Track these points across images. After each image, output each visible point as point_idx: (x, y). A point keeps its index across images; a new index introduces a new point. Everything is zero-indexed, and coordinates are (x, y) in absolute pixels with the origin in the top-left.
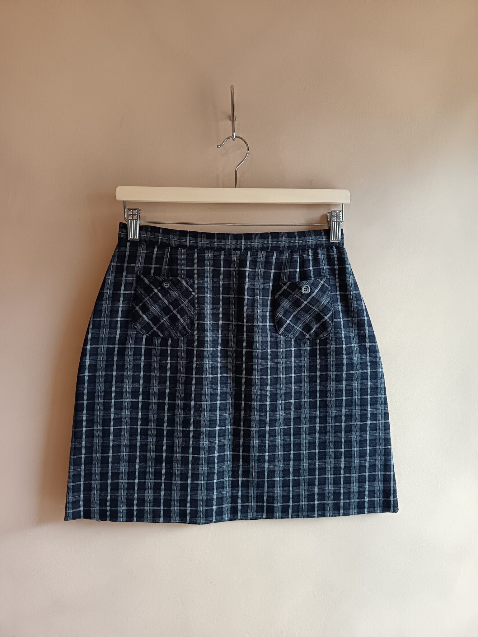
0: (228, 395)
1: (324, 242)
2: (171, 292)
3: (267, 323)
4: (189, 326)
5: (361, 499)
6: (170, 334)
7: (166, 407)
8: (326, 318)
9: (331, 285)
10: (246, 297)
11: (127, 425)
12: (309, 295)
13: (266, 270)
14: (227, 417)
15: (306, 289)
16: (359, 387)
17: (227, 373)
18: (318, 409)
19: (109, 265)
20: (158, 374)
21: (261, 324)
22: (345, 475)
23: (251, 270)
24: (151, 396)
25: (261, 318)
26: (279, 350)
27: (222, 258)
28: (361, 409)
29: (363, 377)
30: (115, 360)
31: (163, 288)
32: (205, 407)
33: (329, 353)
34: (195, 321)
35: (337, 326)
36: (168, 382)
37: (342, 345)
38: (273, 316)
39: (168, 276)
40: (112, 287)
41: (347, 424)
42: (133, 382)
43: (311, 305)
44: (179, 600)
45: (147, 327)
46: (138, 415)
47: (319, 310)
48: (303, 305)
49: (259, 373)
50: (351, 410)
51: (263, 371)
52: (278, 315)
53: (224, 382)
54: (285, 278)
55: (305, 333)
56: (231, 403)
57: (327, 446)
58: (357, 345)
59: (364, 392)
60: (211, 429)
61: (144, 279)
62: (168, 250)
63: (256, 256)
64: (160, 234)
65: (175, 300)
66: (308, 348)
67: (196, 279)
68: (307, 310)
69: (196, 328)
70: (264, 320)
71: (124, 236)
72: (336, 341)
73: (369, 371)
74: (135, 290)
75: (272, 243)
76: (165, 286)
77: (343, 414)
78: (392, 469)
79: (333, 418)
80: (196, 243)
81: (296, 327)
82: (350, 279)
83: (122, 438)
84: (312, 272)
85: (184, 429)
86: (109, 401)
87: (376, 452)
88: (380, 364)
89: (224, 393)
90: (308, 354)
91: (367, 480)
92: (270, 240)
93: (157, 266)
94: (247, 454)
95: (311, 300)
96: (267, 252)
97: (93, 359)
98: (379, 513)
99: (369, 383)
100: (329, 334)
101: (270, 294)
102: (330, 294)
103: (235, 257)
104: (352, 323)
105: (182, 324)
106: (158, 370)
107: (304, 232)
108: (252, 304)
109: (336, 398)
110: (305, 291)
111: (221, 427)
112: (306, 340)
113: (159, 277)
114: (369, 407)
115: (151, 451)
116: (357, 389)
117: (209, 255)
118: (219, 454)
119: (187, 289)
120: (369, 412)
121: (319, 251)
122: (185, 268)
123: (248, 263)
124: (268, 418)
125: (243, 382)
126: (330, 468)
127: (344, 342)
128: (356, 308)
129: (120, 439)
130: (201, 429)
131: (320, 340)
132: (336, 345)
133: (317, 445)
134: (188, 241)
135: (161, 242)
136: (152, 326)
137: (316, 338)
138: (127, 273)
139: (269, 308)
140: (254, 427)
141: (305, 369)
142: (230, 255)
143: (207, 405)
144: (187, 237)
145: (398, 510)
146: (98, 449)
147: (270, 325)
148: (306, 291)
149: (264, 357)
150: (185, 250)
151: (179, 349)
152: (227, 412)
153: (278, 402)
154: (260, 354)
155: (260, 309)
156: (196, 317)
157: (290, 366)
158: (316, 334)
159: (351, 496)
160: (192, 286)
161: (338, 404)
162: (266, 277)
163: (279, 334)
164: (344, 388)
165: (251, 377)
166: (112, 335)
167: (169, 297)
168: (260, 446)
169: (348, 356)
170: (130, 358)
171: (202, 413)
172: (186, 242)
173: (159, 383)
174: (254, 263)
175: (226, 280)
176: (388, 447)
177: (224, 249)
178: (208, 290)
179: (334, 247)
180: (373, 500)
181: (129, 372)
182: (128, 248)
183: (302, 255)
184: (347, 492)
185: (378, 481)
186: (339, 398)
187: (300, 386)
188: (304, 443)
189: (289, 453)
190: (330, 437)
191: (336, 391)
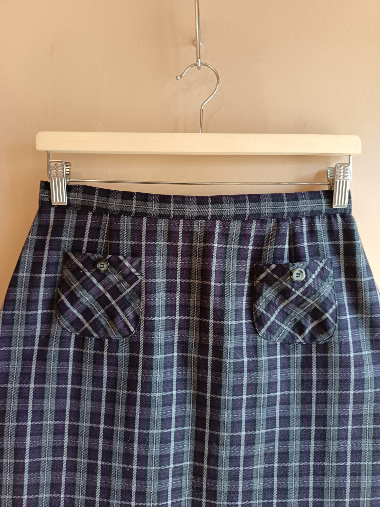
0: (187, 419)
1: (324, 208)
2: (109, 276)
3: (242, 319)
4: (134, 324)
6: (107, 333)
7: (101, 433)
8: (327, 315)
9: (333, 268)
10: (213, 284)
11: (48, 457)
12: (304, 282)
13: (241, 247)
14: (185, 449)
15: (299, 274)
16: (372, 412)
17: (185, 389)
18: (313, 441)
19: (27, 239)
20: (91, 388)
21: (234, 322)
23: (220, 246)
24: (81, 417)
25: (234, 313)
26: (259, 359)
27: (181, 229)
28: (374, 443)
29: (377, 398)
30: (34, 367)
31: (98, 271)
32: (154, 437)
33: (329, 364)
34: (141, 316)
35: (343, 328)
36: (104, 399)
37: (350, 353)
38: (251, 311)
39: (105, 254)
40: (30, 269)
41: (355, 463)
42: (57, 398)
43: (306, 296)
45: (76, 324)
46: (63, 442)
47: (317, 303)
48: (294, 297)
49: (231, 392)
50: (360, 444)
51: (236, 389)
52: (258, 310)
53: (181, 401)
54: (268, 256)
55: (296, 334)
56: (191, 430)
57: (325, 495)
58: (370, 352)
59: (378, 419)
60: (162, 468)
61: (73, 257)
62: (106, 219)
63: (228, 226)
64: (96, 197)
65: (115, 286)
66: (300, 355)
67: (143, 258)
68: (299, 302)
69: (142, 327)
70: (238, 316)
71: (46, 199)
72: (340, 347)
74: (62, 272)
75: (250, 209)
76: (101, 267)
77: (349, 449)
79: (335, 455)
80: (145, 208)
81: (283, 325)
82: (361, 261)
83: (41, 474)
84: (306, 250)
85: (125, 466)
86: (24, 424)
89: (181, 417)
90: (299, 364)
92: (248, 204)
93: (91, 240)
94: (212, 502)
95: (306, 290)
96: (243, 221)
97: (4, 366)
100: (331, 337)
101: (247, 279)
102: (332, 281)
103: (198, 228)
104: (363, 322)
105: (124, 320)
106: (91, 382)
107: (295, 194)
108: (222, 293)
109: (339, 428)
110: (297, 277)
111: (177, 463)
112: (297, 344)
113: (93, 255)
115: (80, 493)
116: (369, 415)
117: (162, 226)
118: (173, 501)
119: (131, 272)
121: (317, 220)
122: (129, 242)
123: (216, 237)
124: (242, 454)
125: (208, 403)
127: (352, 349)
128: (368, 301)
129: (39, 476)
130: (149, 468)
131: (318, 346)
132: (340, 353)
133: (311, 491)
134: (134, 206)
135: (97, 207)
136: (84, 321)
137: (312, 342)
138: (49, 250)
139: (245, 298)
140: (222, 467)
141: (295, 385)
142: (192, 224)
143: (156, 435)
144: (133, 200)
146: (8, 489)
147: (246, 323)
148: (299, 276)
149: (238, 369)
150: (130, 218)
151: (119, 354)
152: (186, 442)
153: (257, 432)
154: (232, 365)
155: (232, 301)
156: (142, 311)
157: (274, 381)
158: (312, 336)
160: (138, 267)
161: (342, 436)
162: (241, 256)
163: (259, 335)
164: (351, 413)
165: (219, 397)
166: (30, 334)
167: (107, 282)
168: (230, 492)
169: (358, 369)
170: (53, 365)
171: (150, 446)
172: (131, 207)
173: (92, 400)
174: (225, 236)
175: (186, 259)
177: (183, 217)
178: (160, 273)
179: (338, 215)
181: (52, 384)
182: (52, 215)
183: (293, 226)
186: (343, 428)
187: (288, 409)
188: (292, 488)
189: (271, 501)
190: (330, 482)
191: (339, 417)
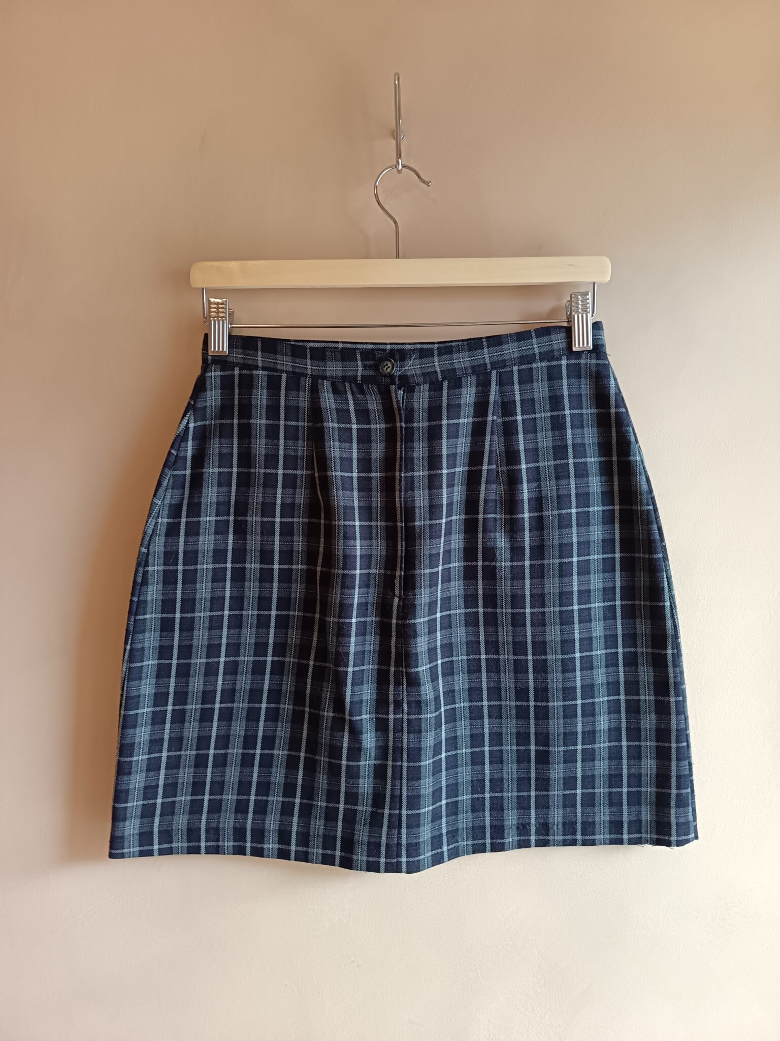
44: (295, 990)
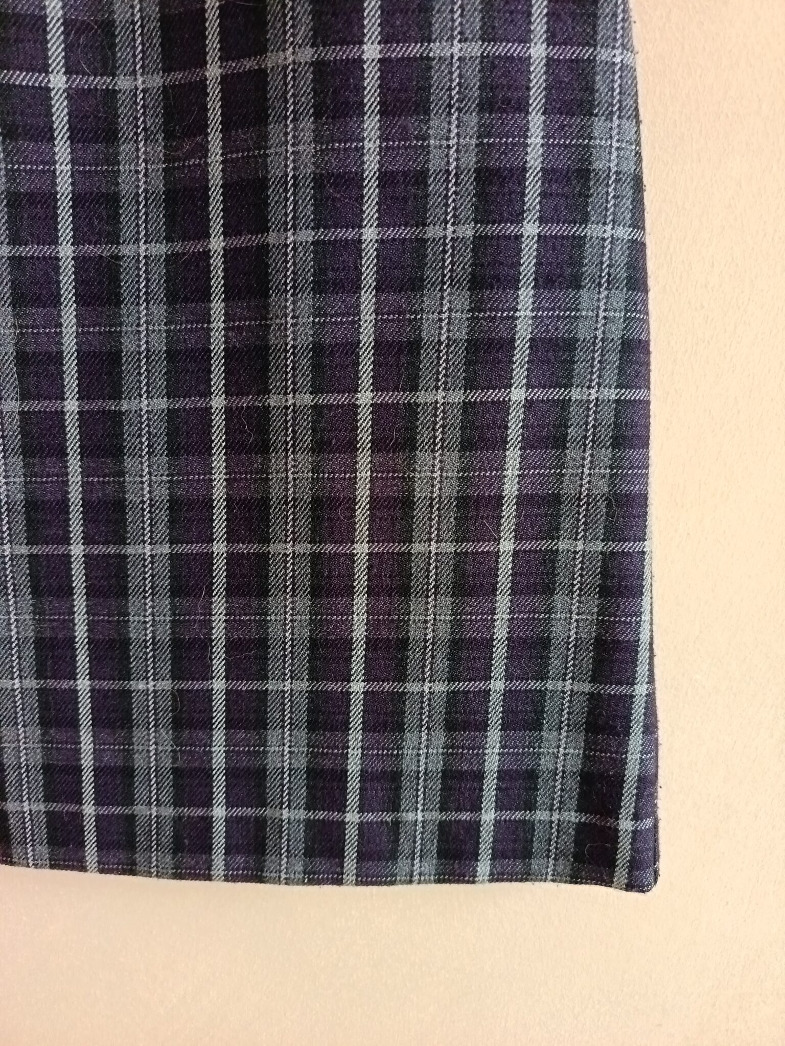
5: (459, 809)
16: (470, 160)
18: (217, 307)
22: (375, 686)
28: (477, 307)
41: (390, 398)
50: (416, 312)
57: (275, 529)
59: (497, 194)
73: (538, 51)
77: (367, 334)
78: (642, 670)
79: (306, 361)
87: (554, 568)
88: (615, 15)
91: (495, 717)
98: (550, 886)
99: (536, 139)
109: (321, 234)
114: (526, 295)
116: (456, 175)
120: (524, 330)
126: (292, 646)
133: (220, 514)
145: (656, 881)
159: (406, 794)
164: (372, 165)
176: (627, 546)
180: (523, 822)
184: (384, 773)
185: (560, 728)
186: (341, 233)
187: (107, 162)
188: (143, 502)
189: (61, 550)
190: (291, 477)
191: (319, 181)
